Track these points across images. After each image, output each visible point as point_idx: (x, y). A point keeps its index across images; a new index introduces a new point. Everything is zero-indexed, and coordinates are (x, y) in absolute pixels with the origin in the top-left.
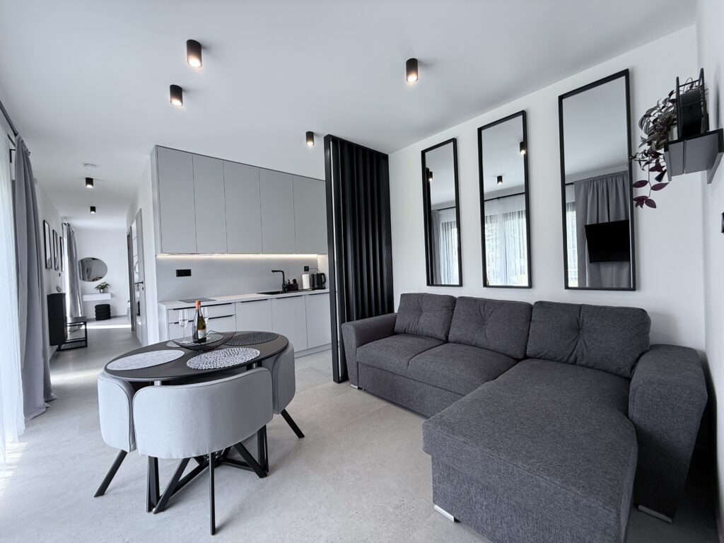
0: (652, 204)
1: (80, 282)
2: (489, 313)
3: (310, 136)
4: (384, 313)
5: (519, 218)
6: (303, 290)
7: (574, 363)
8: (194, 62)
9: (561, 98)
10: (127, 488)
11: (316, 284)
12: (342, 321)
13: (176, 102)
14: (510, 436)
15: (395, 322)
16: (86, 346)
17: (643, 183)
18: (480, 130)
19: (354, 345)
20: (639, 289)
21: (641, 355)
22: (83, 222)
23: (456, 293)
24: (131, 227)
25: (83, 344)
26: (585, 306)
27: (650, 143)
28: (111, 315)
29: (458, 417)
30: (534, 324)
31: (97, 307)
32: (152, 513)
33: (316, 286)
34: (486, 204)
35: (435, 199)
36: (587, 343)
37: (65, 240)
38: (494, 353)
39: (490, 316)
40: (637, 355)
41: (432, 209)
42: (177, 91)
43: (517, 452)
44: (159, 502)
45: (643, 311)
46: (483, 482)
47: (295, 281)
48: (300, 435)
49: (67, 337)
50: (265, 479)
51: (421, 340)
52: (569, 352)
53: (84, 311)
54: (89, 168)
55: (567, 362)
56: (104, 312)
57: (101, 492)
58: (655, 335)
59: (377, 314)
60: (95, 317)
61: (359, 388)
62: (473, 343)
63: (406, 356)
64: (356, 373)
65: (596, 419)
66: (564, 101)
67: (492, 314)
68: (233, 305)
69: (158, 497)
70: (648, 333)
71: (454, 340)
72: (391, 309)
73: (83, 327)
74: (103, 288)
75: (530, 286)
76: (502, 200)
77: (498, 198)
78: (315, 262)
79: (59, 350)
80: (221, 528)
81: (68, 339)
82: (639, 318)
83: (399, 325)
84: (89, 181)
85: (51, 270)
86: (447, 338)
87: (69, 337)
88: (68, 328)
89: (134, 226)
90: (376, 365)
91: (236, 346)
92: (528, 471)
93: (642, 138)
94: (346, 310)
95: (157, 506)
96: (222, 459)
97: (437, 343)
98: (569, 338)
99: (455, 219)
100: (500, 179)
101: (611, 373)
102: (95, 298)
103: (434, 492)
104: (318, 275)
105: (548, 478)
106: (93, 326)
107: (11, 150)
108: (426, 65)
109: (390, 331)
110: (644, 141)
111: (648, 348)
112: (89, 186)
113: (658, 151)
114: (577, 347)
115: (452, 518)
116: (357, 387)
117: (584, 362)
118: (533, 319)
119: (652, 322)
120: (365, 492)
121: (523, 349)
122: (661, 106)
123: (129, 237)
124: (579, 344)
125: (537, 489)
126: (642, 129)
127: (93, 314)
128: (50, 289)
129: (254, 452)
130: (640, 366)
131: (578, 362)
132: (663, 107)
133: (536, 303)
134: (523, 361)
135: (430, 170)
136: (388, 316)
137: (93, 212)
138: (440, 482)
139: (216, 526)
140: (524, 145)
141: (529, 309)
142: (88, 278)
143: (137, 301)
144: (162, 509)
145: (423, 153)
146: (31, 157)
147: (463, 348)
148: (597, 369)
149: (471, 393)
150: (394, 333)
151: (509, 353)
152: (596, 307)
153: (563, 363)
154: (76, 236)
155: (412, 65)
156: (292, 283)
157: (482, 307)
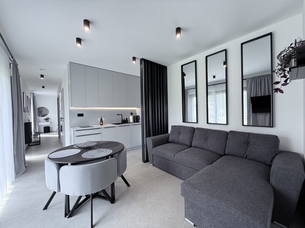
0: (282, 92)
1: (38, 117)
2: (209, 135)
3: (134, 59)
4: (164, 133)
5: (222, 93)
6: (130, 123)
7: (246, 158)
8: (86, 29)
9: (242, 44)
10: (56, 207)
11: (135, 120)
12: (147, 137)
13: (79, 45)
14: (219, 191)
15: (169, 137)
16: (40, 144)
17: (278, 83)
18: (207, 57)
19: (151, 147)
20: (275, 127)
21: (275, 156)
22: (39, 92)
23: (195, 126)
24: (59, 95)
25: (39, 143)
26: (251, 133)
27: (281, 65)
28: (50, 131)
29: (196, 181)
30: (228, 140)
31: (44, 127)
32: (66, 218)
33: (136, 121)
34: (208, 87)
35: (186, 85)
36: (252, 149)
37: (32, 100)
38: (211, 152)
39: (209, 136)
40: (274, 156)
41: (185, 89)
42: (79, 40)
43: (221, 198)
44: (69, 213)
45: (277, 136)
46: (207, 210)
47: (127, 119)
48: (128, 185)
49: (32, 140)
50: (114, 204)
51: (180, 146)
52: (244, 153)
53: (39, 129)
54: (42, 71)
55: (242, 157)
56: (47, 130)
57: (46, 208)
58: (282, 147)
59: (161, 134)
60: (43, 132)
61: (153, 165)
62: (202, 148)
63: (173, 153)
64: (152, 159)
65: (256, 184)
66: (243, 45)
67: (211, 135)
68: (101, 129)
69: (69, 211)
70: (279, 146)
71: (194, 146)
72: (167, 132)
73: (39, 136)
74: (47, 120)
75: (227, 124)
76: (215, 85)
77: (213, 85)
78: (135, 111)
79: (29, 145)
80: (95, 225)
81: (33, 141)
82: (275, 139)
83: (171, 139)
84: (42, 76)
85: (26, 113)
86: (191, 145)
87: (33, 140)
88: (33, 136)
89: (60, 94)
90: (161, 156)
91: (102, 148)
92: (227, 207)
93: (278, 63)
94: (148, 132)
95: (69, 215)
96: (96, 196)
97: (187, 147)
98: (244, 147)
99: (195, 93)
100: (214, 77)
101: (262, 163)
102: (44, 124)
103: (185, 213)
104: (136, 116)
105: (235, 210)
106: (42, 136)
107: (10, 64)
108: (184, 30)
109: (166, 141)
110: (279, 65)
111: (278, 153)
112: (42, 78)
113: (285, 69)
114: (247, 151)
115: (193, 224)
116: (152, 165)
117: (250, 158)
118: (228, 138)
119: (280, 142)
120: (156, 211)
121: (224, 151)
122: (287, 50)
123: (58, 99)
124: (248, 150)
125: (231, 215)
126: (278, 59)
127: (43, 131)
128: (25, 121)
129: (109, 192)
130: (275, 161)
131: (247, 158)
132: (288, 50)
133: (230, 131)
134: (224, 156)
135: (185, 73)
136: (166, 135)
137: (43, 89)
138: (188, 209)
139: (93, 224)
140: (225, 63)
141: (226, 134)
142: (41, 115)
143: (61, 125)
144: (70, 216)
145: (182, 66)
146: (18, 67)
147: (198, 149)
148: (256, 161)
149: (202, 170)
150: (168, 142)
151: (218, 152)
152: (256, 134)
153: (241, 157)
154: (36, 98)
155: (178, 30)
156: (125, 119)
157: (206, 133)
